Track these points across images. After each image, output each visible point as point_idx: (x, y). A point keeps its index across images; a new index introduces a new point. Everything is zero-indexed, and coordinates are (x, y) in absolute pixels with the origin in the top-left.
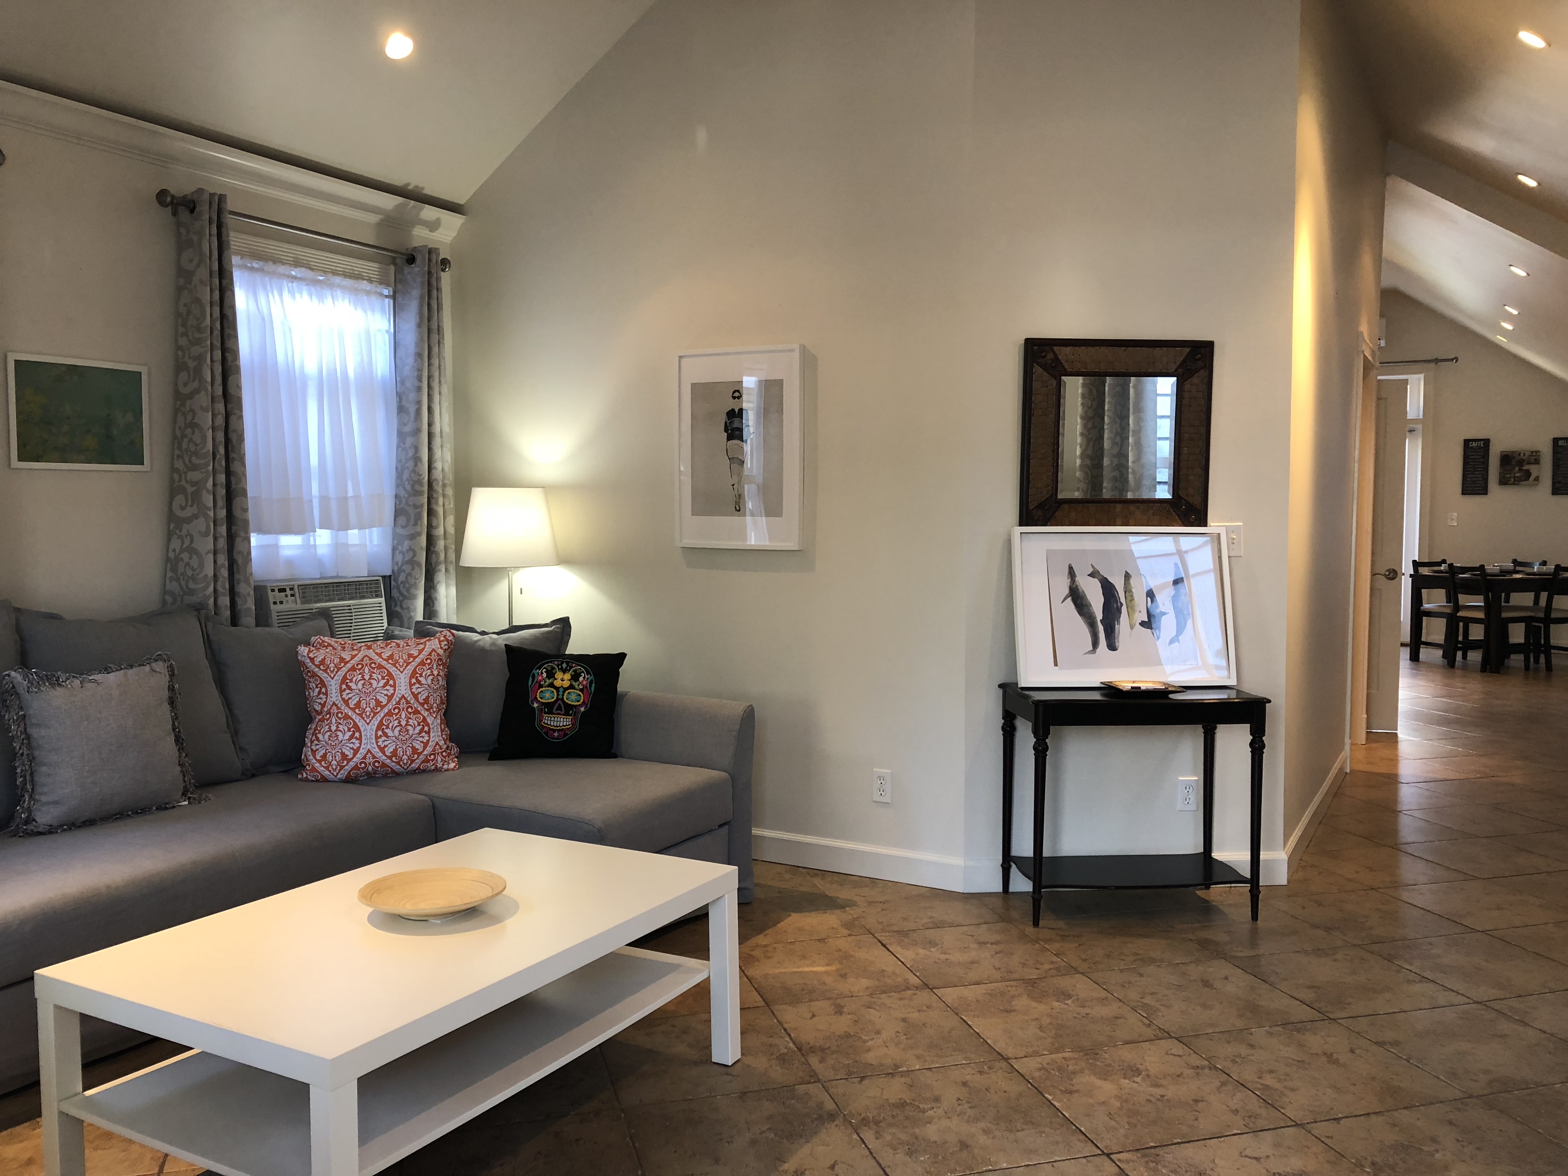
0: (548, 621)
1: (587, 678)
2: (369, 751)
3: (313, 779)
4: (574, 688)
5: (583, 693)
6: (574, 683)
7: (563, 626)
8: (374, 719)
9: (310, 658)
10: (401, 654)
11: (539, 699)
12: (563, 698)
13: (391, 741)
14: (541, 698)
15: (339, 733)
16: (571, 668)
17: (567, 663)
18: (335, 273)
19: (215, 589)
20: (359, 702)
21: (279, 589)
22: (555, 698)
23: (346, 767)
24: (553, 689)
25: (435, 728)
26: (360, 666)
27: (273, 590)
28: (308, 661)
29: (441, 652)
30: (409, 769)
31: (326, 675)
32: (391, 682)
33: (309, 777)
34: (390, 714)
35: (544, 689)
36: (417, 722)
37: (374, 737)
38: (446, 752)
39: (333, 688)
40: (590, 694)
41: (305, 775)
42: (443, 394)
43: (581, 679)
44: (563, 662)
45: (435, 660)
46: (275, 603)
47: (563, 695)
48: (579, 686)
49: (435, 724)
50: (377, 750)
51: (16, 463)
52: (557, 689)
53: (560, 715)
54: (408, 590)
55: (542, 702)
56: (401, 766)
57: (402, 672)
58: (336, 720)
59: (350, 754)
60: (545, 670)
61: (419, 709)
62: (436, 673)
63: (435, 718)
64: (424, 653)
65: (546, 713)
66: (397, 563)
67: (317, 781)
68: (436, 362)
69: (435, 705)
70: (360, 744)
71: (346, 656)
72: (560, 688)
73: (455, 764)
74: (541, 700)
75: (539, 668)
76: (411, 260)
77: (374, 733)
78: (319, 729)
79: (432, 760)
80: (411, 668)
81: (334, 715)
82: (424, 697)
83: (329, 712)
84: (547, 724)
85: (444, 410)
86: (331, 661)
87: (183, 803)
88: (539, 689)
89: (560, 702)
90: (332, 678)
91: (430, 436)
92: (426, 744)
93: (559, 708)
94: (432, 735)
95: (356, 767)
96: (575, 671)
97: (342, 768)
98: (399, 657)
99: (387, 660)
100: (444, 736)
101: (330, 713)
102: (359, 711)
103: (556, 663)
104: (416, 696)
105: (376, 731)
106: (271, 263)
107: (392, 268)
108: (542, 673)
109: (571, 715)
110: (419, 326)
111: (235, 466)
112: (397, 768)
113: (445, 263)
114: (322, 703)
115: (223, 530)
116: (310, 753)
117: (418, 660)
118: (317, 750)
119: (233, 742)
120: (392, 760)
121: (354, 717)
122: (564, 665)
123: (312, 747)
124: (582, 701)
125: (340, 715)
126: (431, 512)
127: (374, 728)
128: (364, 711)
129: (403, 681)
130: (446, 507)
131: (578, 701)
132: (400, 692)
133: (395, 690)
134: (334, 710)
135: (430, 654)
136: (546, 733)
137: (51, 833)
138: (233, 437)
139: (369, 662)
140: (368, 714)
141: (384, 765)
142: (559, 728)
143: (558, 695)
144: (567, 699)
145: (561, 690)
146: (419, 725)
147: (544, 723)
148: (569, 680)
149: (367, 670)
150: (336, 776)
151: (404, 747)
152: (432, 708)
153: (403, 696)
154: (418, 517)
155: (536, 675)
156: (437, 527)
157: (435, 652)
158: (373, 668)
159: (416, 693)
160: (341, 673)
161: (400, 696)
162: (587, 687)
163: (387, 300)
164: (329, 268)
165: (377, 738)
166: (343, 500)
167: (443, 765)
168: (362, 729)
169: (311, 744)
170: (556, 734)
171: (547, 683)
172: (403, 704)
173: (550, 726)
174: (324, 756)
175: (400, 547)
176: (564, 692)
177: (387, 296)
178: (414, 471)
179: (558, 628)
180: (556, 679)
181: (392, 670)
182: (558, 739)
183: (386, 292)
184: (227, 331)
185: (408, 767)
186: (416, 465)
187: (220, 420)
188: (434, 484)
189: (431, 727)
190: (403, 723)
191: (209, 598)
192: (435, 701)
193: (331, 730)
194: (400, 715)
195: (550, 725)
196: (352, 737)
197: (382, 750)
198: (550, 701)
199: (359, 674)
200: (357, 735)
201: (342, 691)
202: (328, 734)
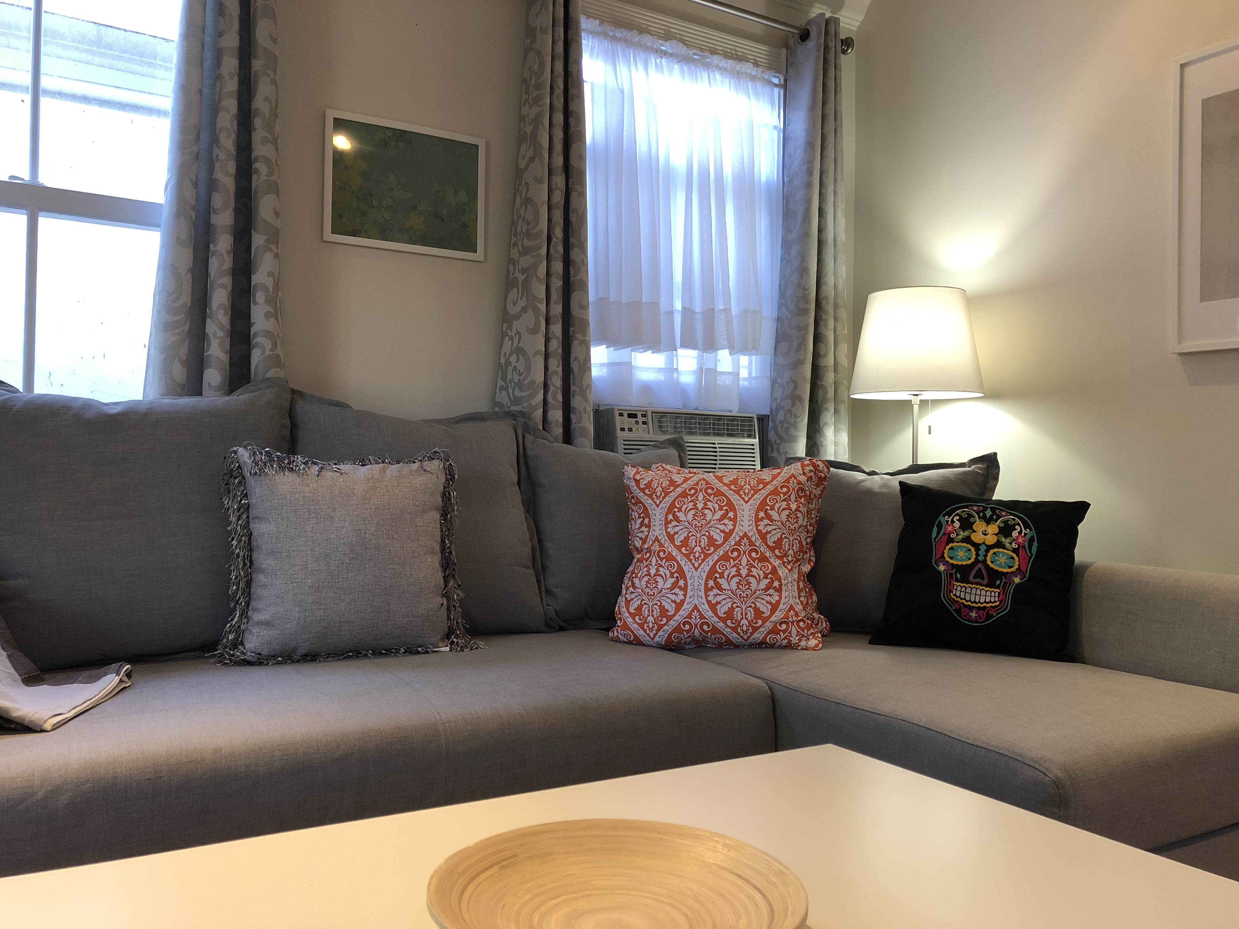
0: (965, 460)
1: (1025, 534)
2: (696, 607)
3: (625, 640)
4: (1004, 547)
5: (1018, 556)
6: (1003, 540)
7: (987, 465)
8: (704, 563)
9: (635, 480)
10: (748, 479)
11: (947, 559)
12: (985, 560)
13: (725, 597)
14: (951, 558)
15: (659, 579)
16: (999, 517)
17: (993, 510)
18: (714, 52)
19: (545, 400)
20: (687, 539)
21: (628, 414)
22: (972, 560)
23: (666, 628)
24: (969, 546)
25: (790, 585)
26: (693, 491)
27: (621, 415)
28: (634, 484)
29: (803, 479)
30: (749, 641)
31: (650, 501)
32: (731, 514)
33: (620, 636)
34: (725, 557)
35: (955, 544)
36: (764, 572)
37: (702, 588)
38: (804, 622)
39: (658, 517)
40: (1030, 558)
41: (616, 634)
42: (839, 193)
43: (1015, 534)
44: (985, 509)
45: (794, 489)
46: (623, 429)
47: (986, 556)
48: (1011, 544)
49: (790, 579)
50: (706, 607)
51: (329, 235)
52: (977, 546)
53: (981, 585)
54: (787, 430)
55: (952, 564)
56: (739, 634)
57: (746, 502)
58: (657, 561)
59: (671, 608)
60: (958, 517)
61: (767, 554)
62: (794, 506)
63: (790, 570)
64: (779, 479)
65: (957, 580)
66: (776, 400)
67: (630, 643)
68: (830, 153)
69: (791, 552)
70: (685, 596)
71: (678, 479)
72: (981, 544)
73: (817, 642)
74: (951, 561)
75: (949, 514)
76: (805, 36)
77: (703, 582)
78: (636, 571)
79: (784, 631)
80: (759, 497)
81: (654, 553)
82: (775, 538)
83: (649, 550)
84: (960, 597)
85: (839, 214)
86: (658, 484)
87: (443, 649)
88: (947, 544)
89: (980, 566)
90: (658, 506)
91: (821, 244)
92: (774, 607)
93: (979, 574)
94: (784, 594)
95: (678, 629)
96: (1005, 522)
97: (660, 627)
98: (745, 482)
99: (728, 486)
100: (802, 599)
101: (650, 552)
102: (686, 550)
103: (975, 508)
104: (763, 536)
105: (706, 581)
106: (635, 32)
107: (784, 51)
108: (953, 522)
109: (998, 587)
110: (812, 109)
111: (575, 254)
112: (733, 636)
113: (848, 43)
114: (644, 537)
115: (557, 329)
116: (623, 604)
117: (770, 487)
118: (632, 599)
119: (539, 582)
120: (725, 623)
121: (678, 558)
122: (988, 513)
123: (627, 596)
124: (1016, 566)
125: (662, 554)
126: (818, 338)
127: (704, 575)
128: (692, 551)
129: (746, 513)
130: (838, 333)
131: (1010, 567)
132: (740, 527)
133: (734, 526)
134: (656, 547)
135: (787, 481)
136: (958, 611)
137: (260, 664)
138: (573, 218)
139: (704, 486)
140: (697, 555)
141: (715, 630)
142: (979, 605)
143: (977, 555)
144: (992, 562)
145: (983, 548)
146: (766, 577)
147: (955, 595)
148: (996, 534)
149: (701, 497)
150: (653, 639)
151: (744, 608)
152: (786, 555)
153: (746, 535)
154: (802, 343)
155: (944, 523)
156: (826, 355)
157: (795, 478)
158: (710, 495)
159: (764, 531)
160: (669, 499)
161: (741, 534)
162: (1024, 547)
163: (776, 90)
164: (707, 46)
165: (707, 589)
166: (710, 314)
167: (800, 640)
168: (688, 576)
169: (626, 591)
170: (973, 614)
171: (960, 537)
172: (745, 546)
173: (964, 601)
174: (639, 608)
175: (779, 380)
176: (987, 551)
177: (776, 85)
178: (799, 285)
179: (979, 468)
180: (974, 531)
181: (734, 498)
182: (977, 622)
183: (776, 81)
184: (571, 91)
185: (749, 637)
186: (801, 277)
187: (558, 197)
188: (824, 302)
189: (783, 582)
190: (744, 572)
191: (536, 408)
192: (791, 546)
193: (649, 575)
194: (740, 561)
195: (965, 599)
196: (674, 585)
197: (713, 607)
198: (964, 563)
199: (691, 502)
200: (681, 583)
201: (667, 523)
202: (646, 579)
